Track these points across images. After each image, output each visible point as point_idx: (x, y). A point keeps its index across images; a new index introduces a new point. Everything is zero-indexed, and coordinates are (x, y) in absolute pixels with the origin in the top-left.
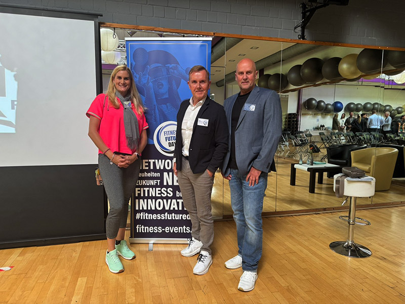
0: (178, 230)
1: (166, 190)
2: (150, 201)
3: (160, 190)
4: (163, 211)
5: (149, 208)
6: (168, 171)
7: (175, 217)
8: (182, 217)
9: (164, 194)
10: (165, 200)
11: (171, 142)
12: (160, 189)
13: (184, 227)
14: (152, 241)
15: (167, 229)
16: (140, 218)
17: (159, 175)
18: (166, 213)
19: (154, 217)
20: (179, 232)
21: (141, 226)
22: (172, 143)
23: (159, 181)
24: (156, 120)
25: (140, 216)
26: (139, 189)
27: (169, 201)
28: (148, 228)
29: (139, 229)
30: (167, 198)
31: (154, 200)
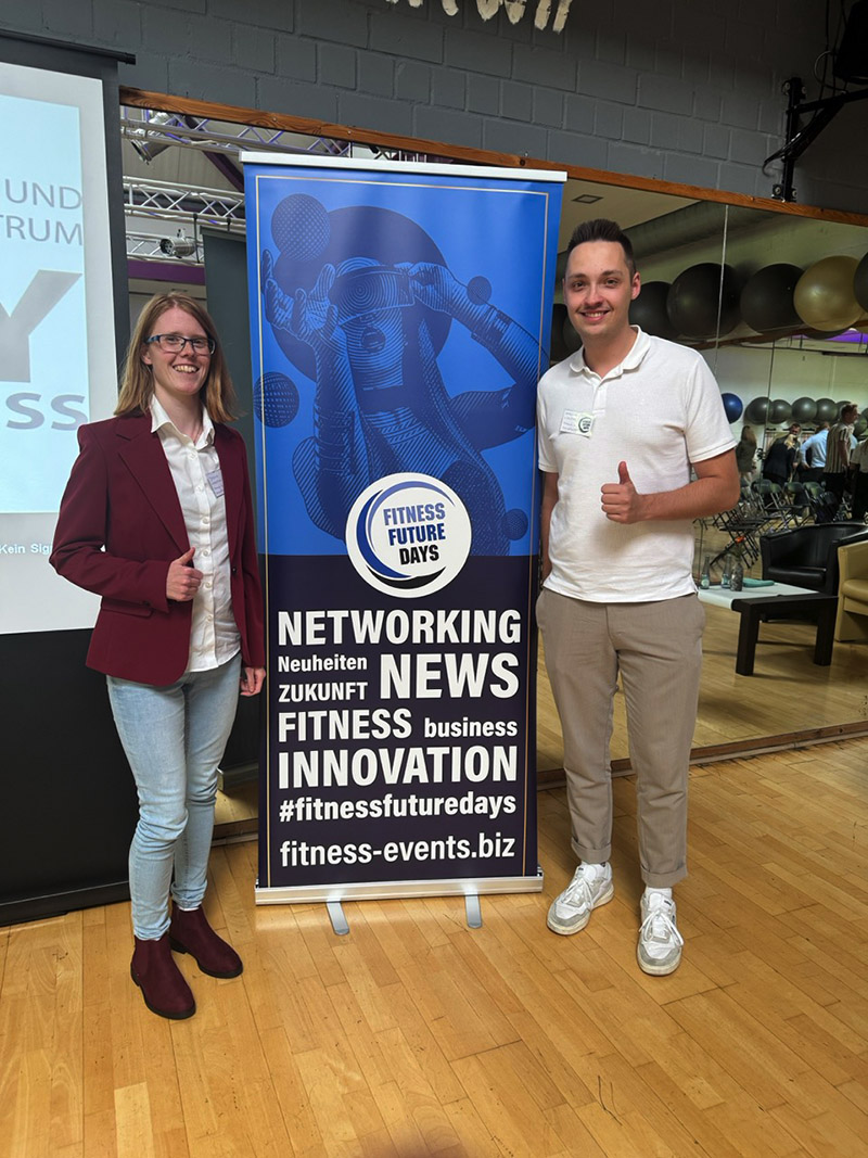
0: (429, 853)
1: (387, 714)
2: (329, 755)
3: (369, 718)
4: (379, 789)
5: (327, 782)
6: (397, 651)
7: (417, 809)
8: (442, 806)
9: (381, 731)
10: (384, 753)
11: (408, 546)
12: (366, 713)
13: (451, 841)
14: (336, 892)
15: (390, 852)
16: (294, 817)
17: (362, 663)
18: (389, 796)
19: (345, 810)
20: (433, 857)
21: (299, 846)
22: (414, 549)
23: (362, 685)
24: (354, 469)
25: (295, 810)
26: (293, 715)
27: (400, 752)
28: (321, 849)
29: (290, 854)
30: (391, 744)
31: (344, 754)
